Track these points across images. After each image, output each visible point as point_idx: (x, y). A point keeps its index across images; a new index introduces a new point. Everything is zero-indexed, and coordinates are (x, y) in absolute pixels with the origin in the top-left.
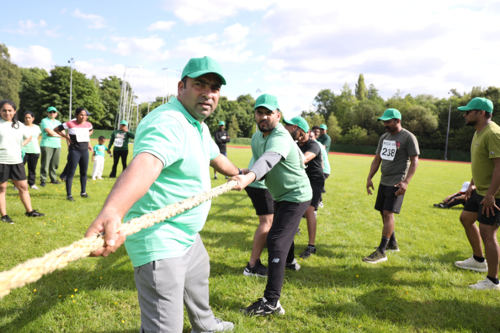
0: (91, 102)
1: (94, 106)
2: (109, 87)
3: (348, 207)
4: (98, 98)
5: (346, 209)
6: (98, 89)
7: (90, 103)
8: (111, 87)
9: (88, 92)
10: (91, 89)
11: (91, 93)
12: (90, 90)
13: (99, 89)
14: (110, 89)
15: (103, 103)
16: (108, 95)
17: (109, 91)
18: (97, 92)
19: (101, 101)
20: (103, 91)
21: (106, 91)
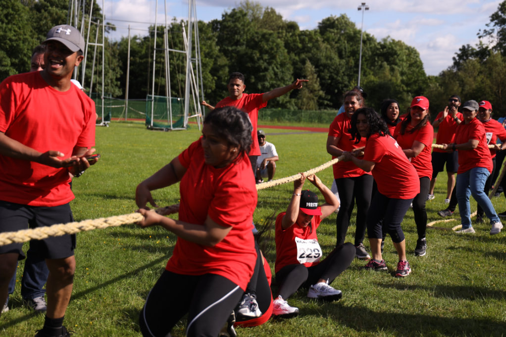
0: (14, 38)
1: (18, 45)
2: (52, 5)
4: (29, 28)
6: (27, 8)
7: (11, 40)
8: (57, 7)
9: (6, 16)
10: (13, 9)
11: (13, 18)
12: (11, 11)
13: (31, 9)
14: (54, 9)
15: (38, 38)
17: (50, 14)
18: (25, 16)
19: (36, 36)
20: (39, 15)
21: (46, 14)
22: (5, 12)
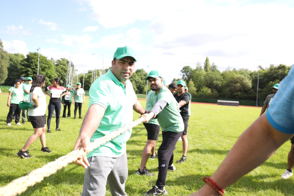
0: (50, 73)
1: (51, 75)
2: (61, 64)
3: (201, 135)
4: (54, 71)
5: (200, 136)
6: (54, 65)
7: (49, 74)
9: (48, 67)
11: (50, 68)
12: (49, 66)
13: (55, 66)
14: (61, 66)
15: (57, 73)
16: (60, 69)
17: (60, 66)
18: (53, 67)
19: (56, 73)
20: (57, 67)
21: (59, 67)
22: (48, 66)
